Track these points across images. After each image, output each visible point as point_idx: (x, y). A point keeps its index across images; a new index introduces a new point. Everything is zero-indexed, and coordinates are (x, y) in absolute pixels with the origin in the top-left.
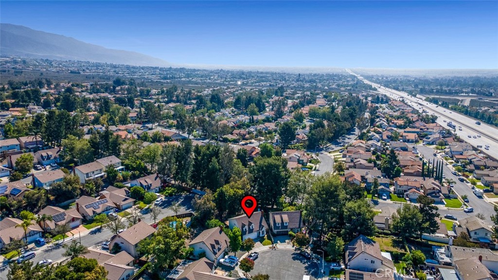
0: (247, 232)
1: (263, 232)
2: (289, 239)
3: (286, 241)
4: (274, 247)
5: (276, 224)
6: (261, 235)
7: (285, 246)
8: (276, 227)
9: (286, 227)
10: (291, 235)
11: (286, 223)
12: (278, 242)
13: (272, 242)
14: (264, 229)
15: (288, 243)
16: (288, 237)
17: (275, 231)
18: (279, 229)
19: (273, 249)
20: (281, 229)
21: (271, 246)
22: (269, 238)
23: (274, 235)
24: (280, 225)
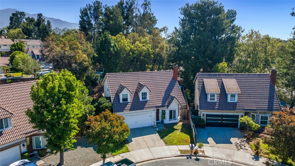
0: (129, 106)
1: (172, 114)
2: (239, 137)
3: (233, 140)
4: (196, 153)
5: (206, 95)
6: (167, 121)
7: (228, 151)
8: (205, 104)
9: (233, 106)
10: (244, 127)
11: (233, 96)
12: (210, 140)
13: (191, 138)
14: (174, 106)
15: (239, 147)
16: (238, 132)
17: (203, 113)
18: (213, 109)
19: (190, 156)
20: (218, 109)
21: (187, 147)
22: (186, 129)
23: (200, 124)
24: (216, 100)
